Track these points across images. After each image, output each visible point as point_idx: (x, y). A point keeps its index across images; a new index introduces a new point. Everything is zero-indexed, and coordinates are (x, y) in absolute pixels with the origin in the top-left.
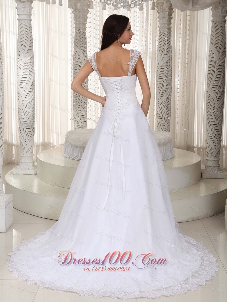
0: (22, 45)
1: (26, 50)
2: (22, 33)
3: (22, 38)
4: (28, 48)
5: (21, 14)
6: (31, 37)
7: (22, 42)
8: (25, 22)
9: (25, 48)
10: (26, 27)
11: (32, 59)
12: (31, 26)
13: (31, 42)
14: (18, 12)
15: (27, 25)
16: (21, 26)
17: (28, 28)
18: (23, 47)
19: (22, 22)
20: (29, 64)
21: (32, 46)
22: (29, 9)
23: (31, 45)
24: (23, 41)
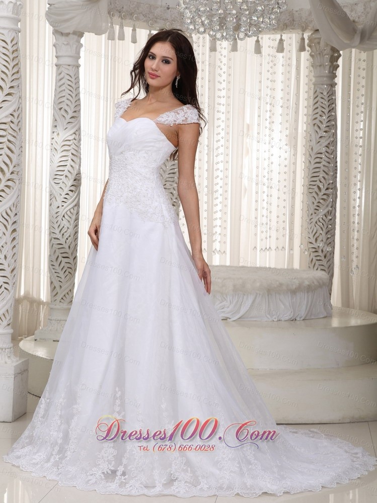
0: (60, 109)
1: (68, 117)
2: (63, 88)
3: (61, 97)
4: (71, 114)
5: (62, 56)
6: (78, 94)
7: (61, 104)
8: (68, 70)
9: (65, 115)
10: (70, 79)
11: (77, 133)
12: (78, 77)
13: (77, 103)
14: (57, 53)
15: (71, 75)
16: (62, 76)
17: (73, 80)
18: (63, 112)
19: (63, 69)
20: (72, 141)
21: (79, 111)
22: (76, 48)
23: (77, 109)
24: (64, 101)
